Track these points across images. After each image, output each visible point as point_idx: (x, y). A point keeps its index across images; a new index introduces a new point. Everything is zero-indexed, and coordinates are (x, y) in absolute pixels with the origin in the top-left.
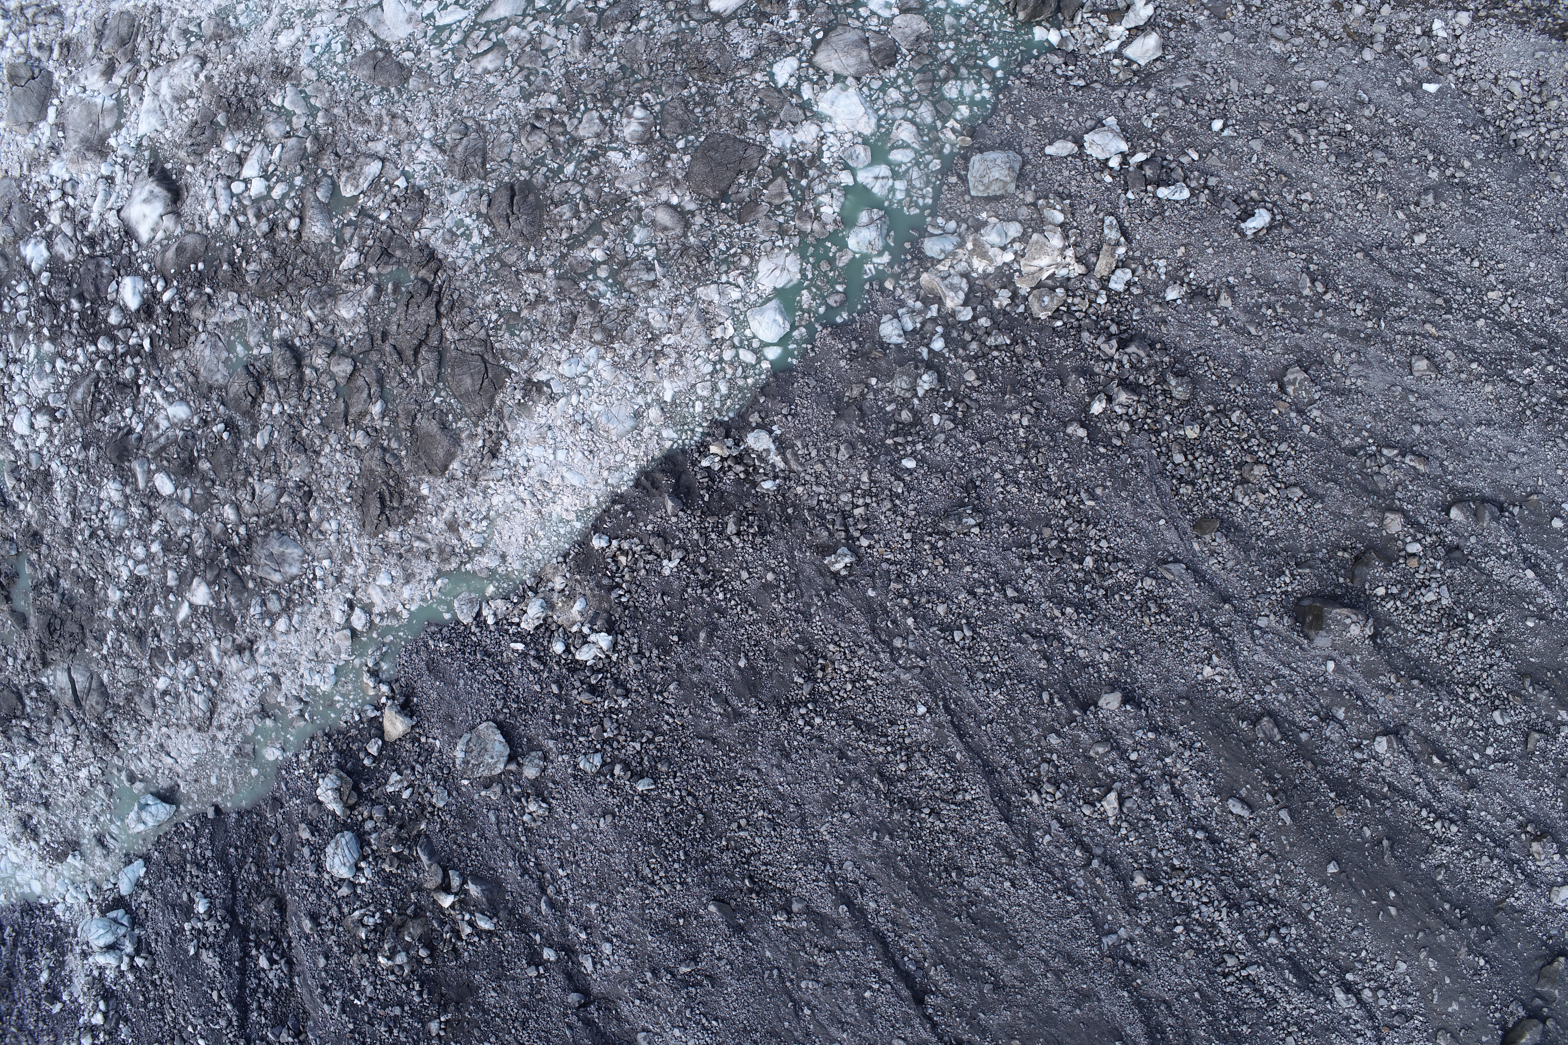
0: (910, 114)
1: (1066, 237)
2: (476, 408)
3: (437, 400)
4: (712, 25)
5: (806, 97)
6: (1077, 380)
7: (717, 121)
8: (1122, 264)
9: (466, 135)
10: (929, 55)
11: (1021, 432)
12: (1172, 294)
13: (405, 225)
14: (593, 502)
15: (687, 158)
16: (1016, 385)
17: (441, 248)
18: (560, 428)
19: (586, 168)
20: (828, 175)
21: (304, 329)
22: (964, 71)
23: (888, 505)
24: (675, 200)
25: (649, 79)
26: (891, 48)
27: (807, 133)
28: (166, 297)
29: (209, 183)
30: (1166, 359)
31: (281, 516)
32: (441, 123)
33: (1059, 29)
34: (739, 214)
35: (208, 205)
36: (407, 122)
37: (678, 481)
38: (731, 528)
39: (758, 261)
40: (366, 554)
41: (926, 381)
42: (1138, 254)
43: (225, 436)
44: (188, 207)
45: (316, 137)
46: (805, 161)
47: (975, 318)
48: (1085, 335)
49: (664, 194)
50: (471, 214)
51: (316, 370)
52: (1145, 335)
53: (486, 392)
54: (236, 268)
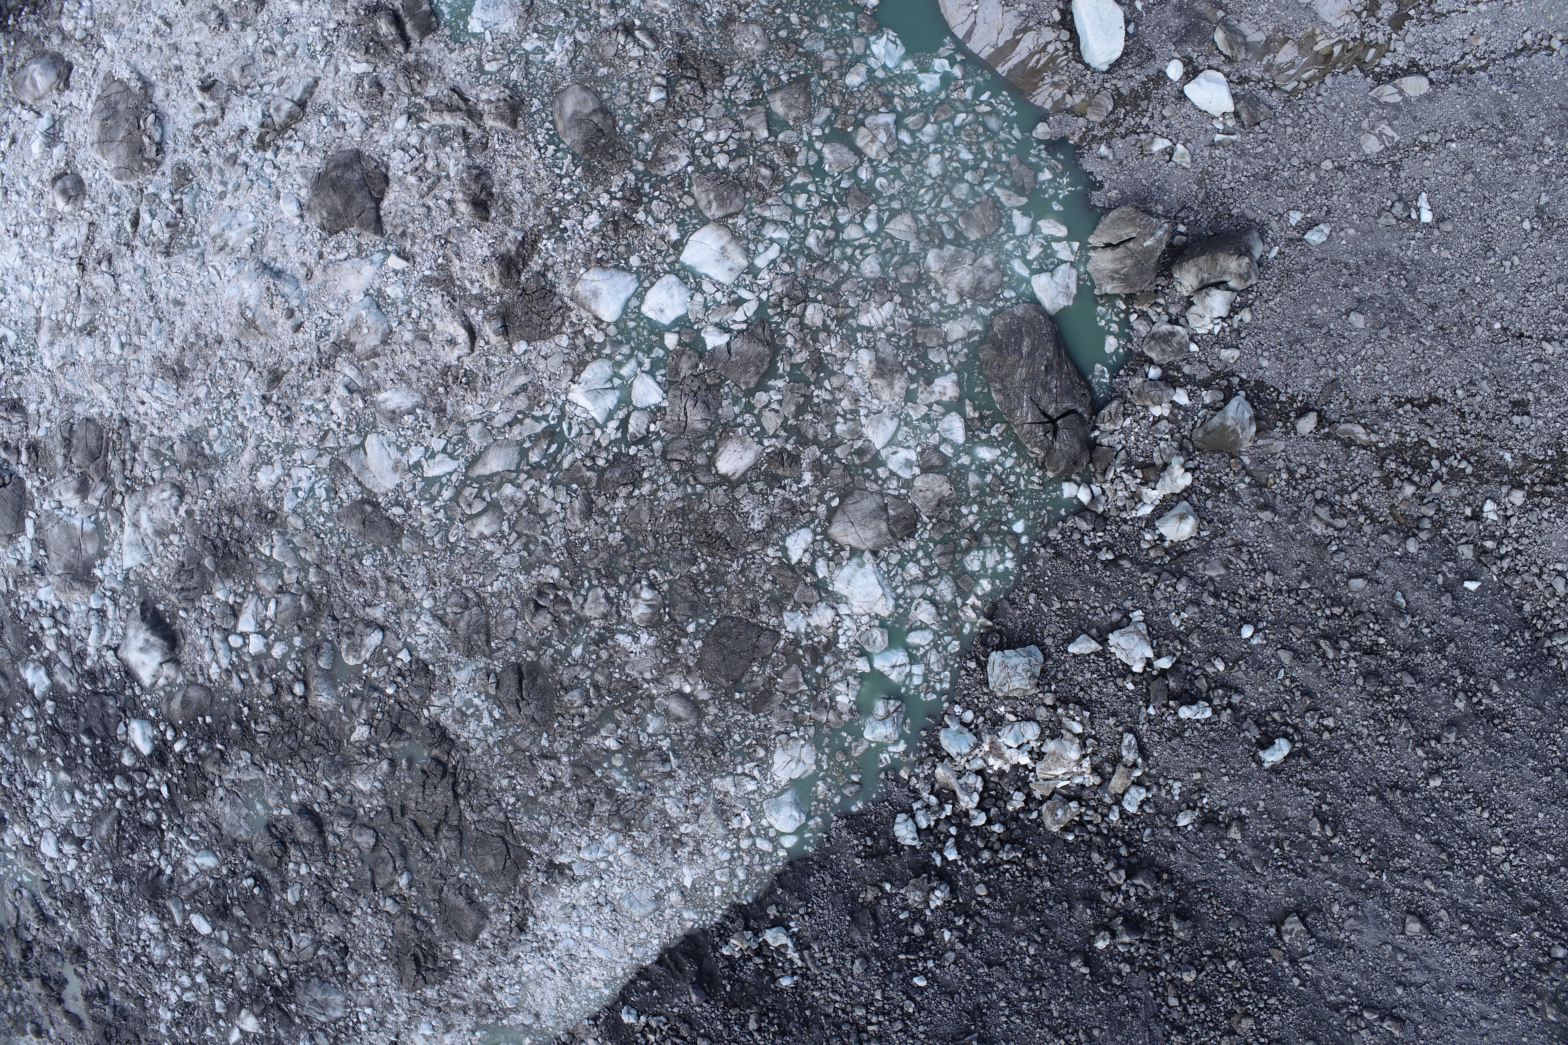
0: (929, 591)
1: (1083, 746)
2: (501, 886)
3: (462, 875)
4: (721, 491)
5: (821, 576)
6: (1084, 911)
7: (728, 603)
8: (1138, 783)
9: (467, 608)
10: (951, 522)
11: (1028, 961)
12: (1183, 821)
13: (413, 701)
14: (620, 973)
15: (698, 644)
16: (1026, 906)
17: (452, 727)
18: (584, 908)
19: (594, 652)
20: (844, 661)
21: (322, 797)
22: (987, 539)
23: (899, 1026)
24: (687, 689)
25: (655, 553)
26: (911, 517)
27: (823, 617)
28: (178, 747)
29: (205, 633)
30: (1172, 895)
31: (320, 965)
32: (441, 592)
33: (1089, 483)
34: (753, 703)
35: (208, 657)
36: (404, 588)
37: (700, 967)
38: (752, 1025)
39: (773, 752)
40: (406, 1006)
41: (938, 898)
42: (1153, 772)
43: (256, 891)
44: (186, 654)
45: (310, 596)
46: (820, 646)
47: (989, 822)
48: (1096, 857)
49: (676, 682)
50: (480, 693)
51: (339, 837)
52: (1153, 859)
53: (510, 872)
54: (244, 727)
